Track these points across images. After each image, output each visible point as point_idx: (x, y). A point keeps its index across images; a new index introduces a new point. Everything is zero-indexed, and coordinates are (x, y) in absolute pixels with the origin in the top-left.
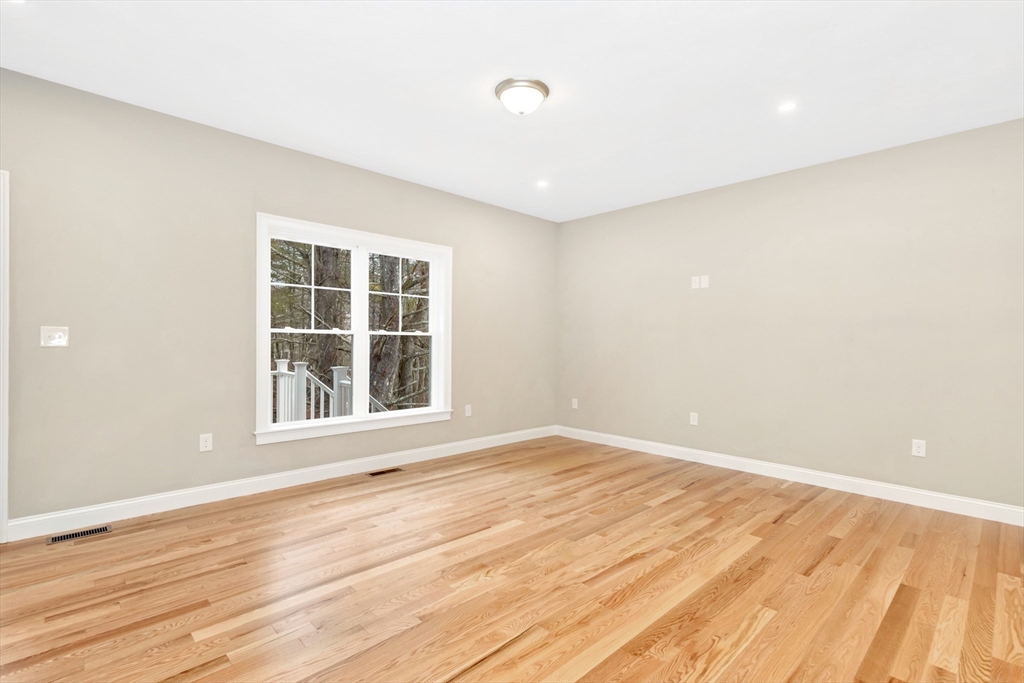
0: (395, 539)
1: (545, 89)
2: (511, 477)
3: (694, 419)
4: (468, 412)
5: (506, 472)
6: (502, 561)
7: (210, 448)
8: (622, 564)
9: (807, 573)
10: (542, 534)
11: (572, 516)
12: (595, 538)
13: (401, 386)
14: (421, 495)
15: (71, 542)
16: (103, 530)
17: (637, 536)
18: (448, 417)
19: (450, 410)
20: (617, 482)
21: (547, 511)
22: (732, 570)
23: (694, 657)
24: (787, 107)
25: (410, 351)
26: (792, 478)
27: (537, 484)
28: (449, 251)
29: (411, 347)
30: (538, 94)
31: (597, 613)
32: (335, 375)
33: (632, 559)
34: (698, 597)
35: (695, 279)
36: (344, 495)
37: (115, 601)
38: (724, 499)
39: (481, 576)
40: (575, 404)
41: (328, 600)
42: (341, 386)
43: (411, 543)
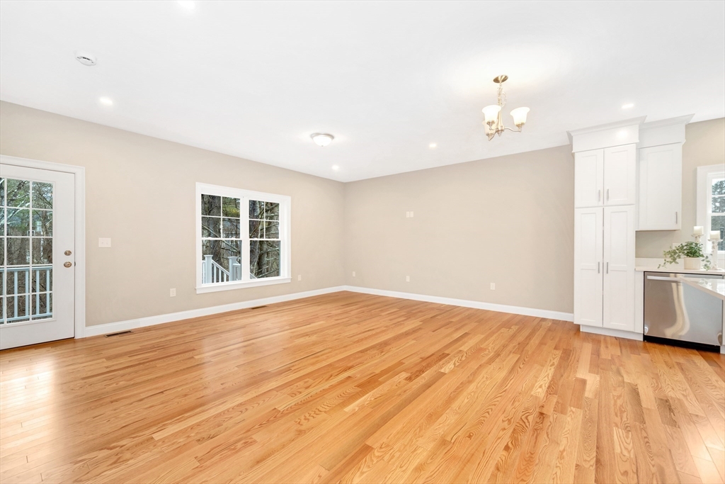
0: (268, 329)
1: (332, 137)
2: (319, 308)
3: (408, 279)
4: (300, 278)
5: (319, 305)
6: (316, 333)
7: (175, 295)
8: (364, 332)
9: (433, 331)
10: (333, 325)
11: (347, 319)
12: (356, 325)
13: (259, 269)
14: (278, 315)
15: (118, 336)
16: (130, 332)
17: (373, 324)
18: (290, 281)
19: (290, 277)
20: (369, 307)
21: (336, 318)
22: (405, 332)
23: (382, 352)
24: (433, 146)
25: (265, 249)
26: (447, 303)
27: (333, 309)
28: (289, 198)
29: (265, 247)
30: (329, 139)
31: (351, 344)
32: (230, 261)
33: (368, 331)
34: (390, 339)
35: (408, 213)
36: (240, 316)
37: (155, 351)
38: (414, 312)
39: (307, 338)
40: (354, 274)
41: (245, 346)
42: (233, 267)
43: (276, 330)
